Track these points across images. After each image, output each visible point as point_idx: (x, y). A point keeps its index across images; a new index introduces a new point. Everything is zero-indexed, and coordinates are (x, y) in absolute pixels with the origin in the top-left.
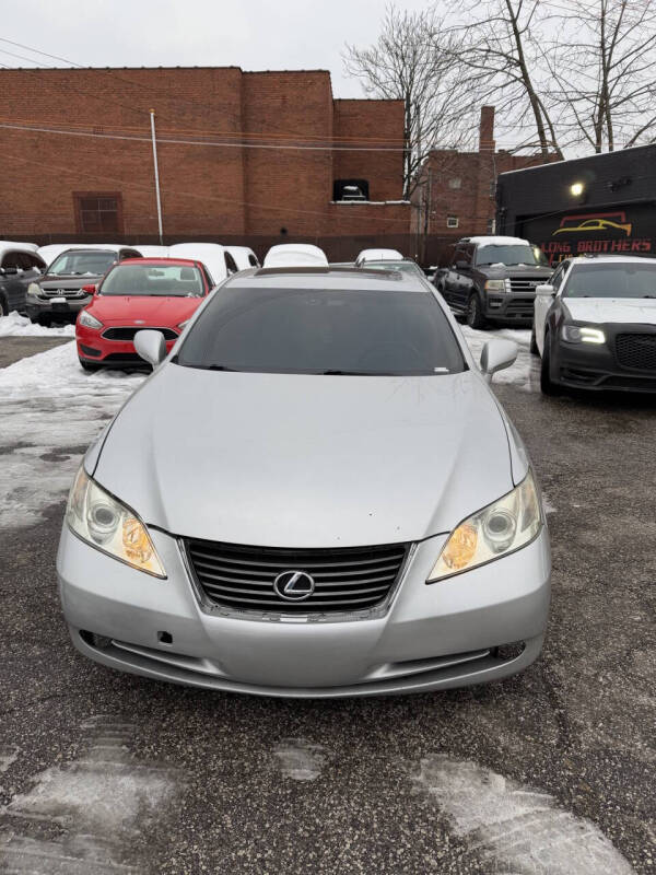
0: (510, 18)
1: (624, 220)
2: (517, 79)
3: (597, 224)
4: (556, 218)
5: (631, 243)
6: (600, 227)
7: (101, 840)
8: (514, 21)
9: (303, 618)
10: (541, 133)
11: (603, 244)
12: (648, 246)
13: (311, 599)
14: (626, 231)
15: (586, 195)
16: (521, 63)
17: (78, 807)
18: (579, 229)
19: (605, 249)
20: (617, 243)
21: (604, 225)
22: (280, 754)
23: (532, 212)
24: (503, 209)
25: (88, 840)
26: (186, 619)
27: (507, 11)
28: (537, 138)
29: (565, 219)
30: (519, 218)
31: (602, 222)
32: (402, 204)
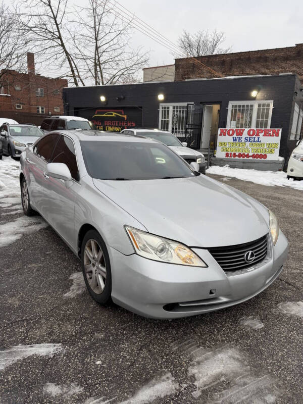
0: (53, 16)
1: (123, 113)
2: (60, 45)
3: (112, 114)
4: (94, 110)
5: (127, 123)
6: (114, 116)
7: (245, 376)
8: (55, 18)
9: (252, 268)
10: (73, 71)
11: (116, 123)
12: (134, 125)
13: (254, 260)
14: (124, 118)
15: (107, 102)
16: (60, 38)
17: (221, 372)
18: (104, 115)
19: (117, 125)
20: (121, 123)
21: (115, 115)
22: (246, 324)
23: (83, 106)
24: (67, 104)
25: (240, 379)
26: (223, 280)
27: (51, 13)
28: (71, 73)
29: (97, 111)
30: (75, 108)
31: (114, 113)
32: (6, 96)
